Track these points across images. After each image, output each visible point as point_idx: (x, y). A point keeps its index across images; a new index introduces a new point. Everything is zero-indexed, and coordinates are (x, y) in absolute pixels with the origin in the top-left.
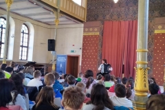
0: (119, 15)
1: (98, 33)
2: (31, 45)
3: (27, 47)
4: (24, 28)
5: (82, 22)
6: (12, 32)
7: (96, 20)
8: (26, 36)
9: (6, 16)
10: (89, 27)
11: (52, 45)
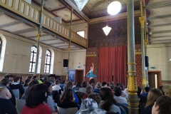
0: (109, 43)
1: (96, 55)
2: (52, 63)
3: (50, 65)
4: (48, 52)
5: (85, 48)
6: (40, 55)
7: (94, 46)
8: (49, 57)
9: (37, 45)
10: (90, 51)
11: (66, 63)
